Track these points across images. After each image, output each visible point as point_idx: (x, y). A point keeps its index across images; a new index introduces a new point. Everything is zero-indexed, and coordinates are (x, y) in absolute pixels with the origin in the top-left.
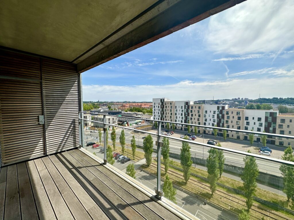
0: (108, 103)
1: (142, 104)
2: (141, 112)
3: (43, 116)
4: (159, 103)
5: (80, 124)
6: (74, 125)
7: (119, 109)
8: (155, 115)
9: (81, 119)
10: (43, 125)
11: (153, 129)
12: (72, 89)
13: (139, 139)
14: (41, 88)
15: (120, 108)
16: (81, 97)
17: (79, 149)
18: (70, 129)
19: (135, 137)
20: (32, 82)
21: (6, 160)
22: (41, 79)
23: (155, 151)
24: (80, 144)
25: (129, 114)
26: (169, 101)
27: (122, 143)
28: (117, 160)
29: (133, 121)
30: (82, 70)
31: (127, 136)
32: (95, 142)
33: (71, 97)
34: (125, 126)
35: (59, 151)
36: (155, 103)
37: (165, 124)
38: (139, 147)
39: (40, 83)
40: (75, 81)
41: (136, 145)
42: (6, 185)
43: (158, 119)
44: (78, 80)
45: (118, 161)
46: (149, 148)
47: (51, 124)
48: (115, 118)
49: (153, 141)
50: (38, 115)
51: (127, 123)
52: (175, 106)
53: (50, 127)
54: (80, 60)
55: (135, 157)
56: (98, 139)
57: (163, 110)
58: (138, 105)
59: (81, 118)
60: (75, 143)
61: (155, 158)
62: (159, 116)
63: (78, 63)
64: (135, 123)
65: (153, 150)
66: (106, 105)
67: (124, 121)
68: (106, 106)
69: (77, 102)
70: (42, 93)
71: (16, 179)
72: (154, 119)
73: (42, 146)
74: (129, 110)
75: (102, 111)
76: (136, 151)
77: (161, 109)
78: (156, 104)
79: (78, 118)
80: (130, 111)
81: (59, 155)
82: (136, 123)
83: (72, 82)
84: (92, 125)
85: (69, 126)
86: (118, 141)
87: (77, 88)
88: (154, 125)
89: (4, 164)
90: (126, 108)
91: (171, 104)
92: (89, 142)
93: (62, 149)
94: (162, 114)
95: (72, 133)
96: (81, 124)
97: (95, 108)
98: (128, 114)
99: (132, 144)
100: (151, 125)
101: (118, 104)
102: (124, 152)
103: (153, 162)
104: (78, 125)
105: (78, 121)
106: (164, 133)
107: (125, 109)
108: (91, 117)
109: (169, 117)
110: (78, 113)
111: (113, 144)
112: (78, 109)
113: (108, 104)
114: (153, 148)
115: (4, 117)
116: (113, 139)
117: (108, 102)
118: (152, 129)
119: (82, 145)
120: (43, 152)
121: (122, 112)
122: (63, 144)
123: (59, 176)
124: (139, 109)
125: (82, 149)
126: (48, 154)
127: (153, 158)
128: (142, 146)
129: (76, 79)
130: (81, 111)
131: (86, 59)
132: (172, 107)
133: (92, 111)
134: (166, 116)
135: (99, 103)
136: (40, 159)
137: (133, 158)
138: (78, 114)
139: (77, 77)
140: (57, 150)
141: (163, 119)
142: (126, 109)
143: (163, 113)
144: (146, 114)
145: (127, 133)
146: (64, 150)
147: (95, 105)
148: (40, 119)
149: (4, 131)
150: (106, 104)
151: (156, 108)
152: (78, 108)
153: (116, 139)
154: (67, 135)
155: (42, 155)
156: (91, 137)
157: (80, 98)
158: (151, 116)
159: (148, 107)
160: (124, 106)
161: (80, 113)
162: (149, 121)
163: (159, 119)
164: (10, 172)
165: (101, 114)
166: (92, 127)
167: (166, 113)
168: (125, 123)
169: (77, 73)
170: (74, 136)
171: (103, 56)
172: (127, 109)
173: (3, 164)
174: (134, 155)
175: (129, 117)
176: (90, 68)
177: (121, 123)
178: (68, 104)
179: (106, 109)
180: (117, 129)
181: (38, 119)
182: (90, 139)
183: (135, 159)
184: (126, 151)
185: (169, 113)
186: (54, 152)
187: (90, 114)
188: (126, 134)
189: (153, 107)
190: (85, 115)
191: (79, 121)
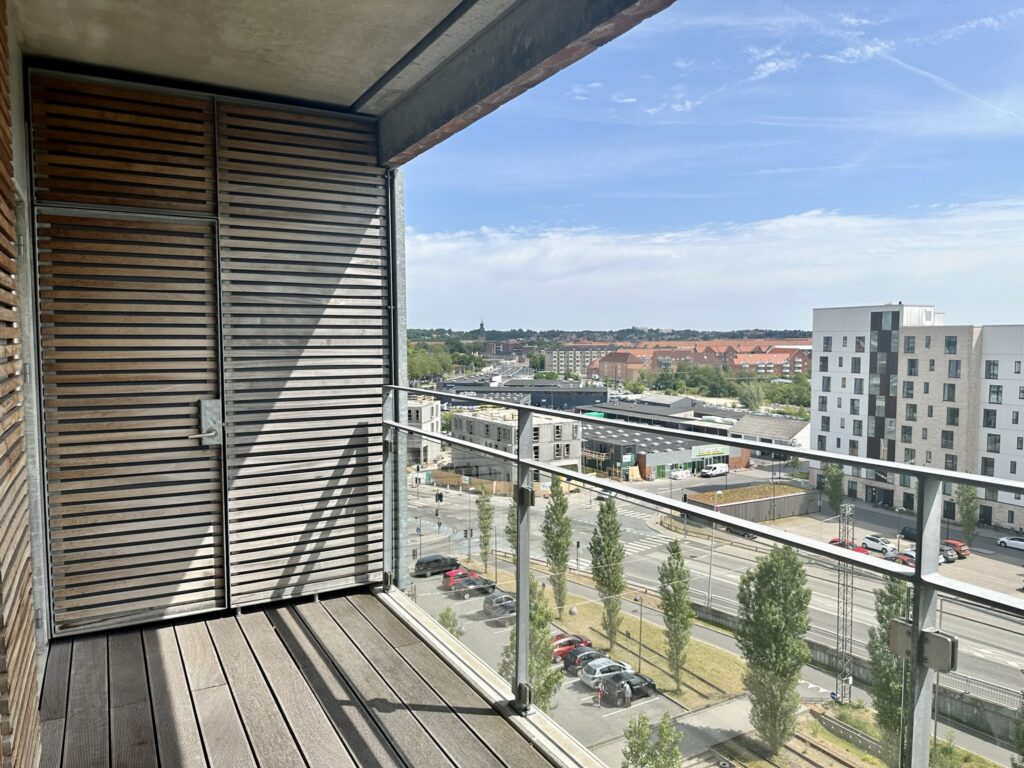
0: (533, 339)
1: (733, 343)
2: (731, 393)
3: (219, 401)
4: (860, 340)
5: (391, 455)
6: (362, 460)
7: (590, 372)
8: (826, 421)
9: (397, 428)
10: (218, 448)
11: (808, 510)
12: (354, 261)
13: (715, 571)
14: (214, 259)
15: (597, 371)
16: (399, 306)
17: (382, 596)
18: (343, 482)
19: (683, 553)
20: (175, 228)
21: (69, 610)
22: (215, 211)
23: (820, 657)
24: (388, 569)
25: (650, 403)
26: (937, 323)
27: (607, 580)
28: (577, 679)
29: (675, 447)
30: (404, 149)
31: (638, 538)
32: (461, 558)
33: (350, 302)
34: (627, 479)
35: (287, 594)
36: (828, 342)
37: (904, 484)
38: (715, 619)
39: (209, 228)
40: (369, 211)
41: (694, 606)
42: (63, 732)
43: (845, 444)
44: (386, 207)
45: (583, 687)
46: (776, 635)
47: (255, 449)
48: (567, 425)
49: (808, 593)
50: (195, 398)
51: (640, 462)
52: (985, 358)
53: (249, 461)
54: (394, 92)
55: (685, 677)
56: (476, 540)
57: (885, 388)
58: (709, 350)
59: (397, 419)
60: (362, 557)
61: (819, 708)
62: (858, 425)
63: (387, 111)
64: (686, 466)
65: (806, 652)
66: (519, 350)
67: (618, 448)
68: (519, 354)
69: (379, 332)
70: (215, 282)
71: (101, 713)
72: (822, 446)
73: (212, 562)
74: (654, 380)
75: (497, 382)
76: (692, 638)
77: (877, 381)
78: (836, 344)
79: (378, 420)
80: (656, 387)
81: (283, 612)
82: (696, 467)
83: (356, 220)
84: (447, 460)
85: (335, 463)
86: (581, 563)
87: (378, 252)
88: (820, 486)
89: (61, 628)
90: (630, 366)
91: (951, 344)
92: (426, 554)
93: (299, 585)
94: (881, 413)
95: (347, 501)
96: (396, 453)
97: (464, 363)
98: (642, 408)
99: (663, 590)
100: (797, 486)
101: (587, 343)
102: (620, 639)
103: (806, 734)
104: (380, 459)
105: (380, 439)
106: (889, 547)
107: (628, 373)
108: (443, 418)
109: (936, 439)
110: (379, 391)
111: (552, 580)
112: (380, 371)
113: (531, 343)
114: (808, 636)
115: (64, 402)
116: (557, 551)
117: (530, 333)
118: (805, 513)
119: (397, 573)
120: (212, 593)
121: (611, 392)
122: (305, 558)
123: (282, 735)
124: (719, 379)
125: (394, 597)
126: (236, 602)
127: (806, 702)
128: (734, 613)
129: (372, 201)
130: (396, 384)
131: (428, 78)
132: (963, 370)
133: (445, 385)
134: (907, 431)
135: (482, 340)
136: (201, 625)
137: (673, 685)
138: (379, 400)
139: (380, 191)
140: (279, 589)
141: (884, 448)
142: (636, 376)
143: (891, 410)
144: (763, 409)
145: (637, 524)
146: (307, 591)
147: (461, 351)
148: (203, 418)
149: (63, 469)
150: (523, 343)
151: (833, 369)
152: (380, 362)
153: (572, 550)
154: (327, 514)
155: (211, 606)
156: (440, 524)
157: (395, 311)
158: (794, 423)
159: (779, 367)
160: (624, 358)
161: (391, 395)
162: (781, 455)
163: (853, 445)
164: (83, 671)
165: (491, 400)
166: (445, 469)
167: (913, 408)
168: (627, 458)
169: (378, 165)
170: (361, 519)
171: (527, 46)
172: (642, 377)
173: (57, 627)
174: (676, 663)
175: (649, 422)
176: (446, 128)
177: (603, 457)
178: (334, 342)
179: (523, 372)
180: (577, 491)
181: (198, 416)
182: (434, 538)
183: (684, 688)
184: (628, 635)
185: (931, 409)
186: (265, 597)
187: (438, 397)
188: (629, 530)
189: (816, 364)
190: (412, 404)
191: (387, 439)
